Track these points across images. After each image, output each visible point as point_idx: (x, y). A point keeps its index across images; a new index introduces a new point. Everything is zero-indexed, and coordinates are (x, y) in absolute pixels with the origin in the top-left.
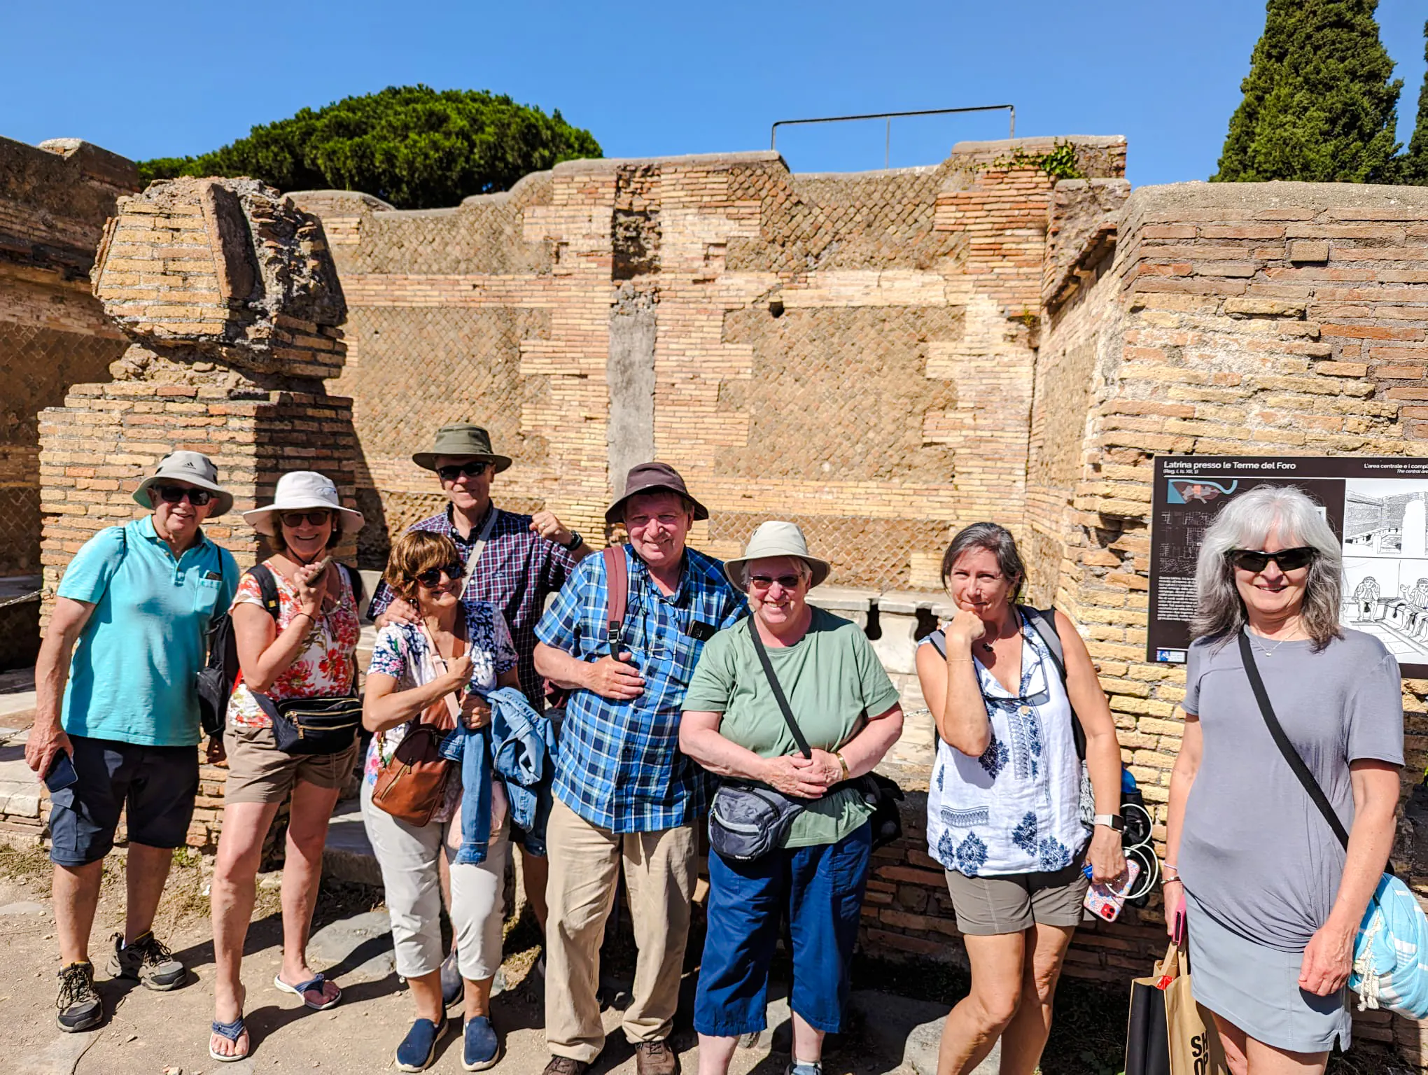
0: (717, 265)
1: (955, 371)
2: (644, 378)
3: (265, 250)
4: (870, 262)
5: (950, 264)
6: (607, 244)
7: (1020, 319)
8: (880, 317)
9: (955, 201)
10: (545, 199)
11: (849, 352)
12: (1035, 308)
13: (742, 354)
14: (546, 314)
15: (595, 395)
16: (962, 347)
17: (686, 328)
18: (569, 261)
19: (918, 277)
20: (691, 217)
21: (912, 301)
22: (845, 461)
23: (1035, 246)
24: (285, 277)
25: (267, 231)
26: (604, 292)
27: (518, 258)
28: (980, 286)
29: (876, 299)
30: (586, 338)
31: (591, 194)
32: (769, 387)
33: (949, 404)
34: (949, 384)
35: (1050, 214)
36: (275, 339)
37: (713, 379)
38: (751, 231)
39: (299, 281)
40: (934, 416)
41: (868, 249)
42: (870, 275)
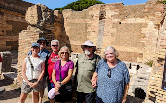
0: (113, 18)
1: (146, 32)
2: (102, 32)
3: (43, 13)
4: (134, 17)
5: (146, 17)
6: (99, 15)
7: (157, 25)
8: (135, 25)
9: (148, 8)
10: (92, 10)
11: (130, 29)
12: (159, 24)
13: (115, 29)
14: (91, 24)
15: (96, 34)
16: (147, 29)
17: (108, 26)
18: (94, 17)
19: (141, 19)
20: (110, 11)
21: (140, 22)
22: (128, 44)
23: (160, 14)
24: (45, 17)
25: (44, 11)
26: (98, 21)
27: (88, 17)
28: (150, 20)
29: (135, 22)
30: (95, 27)
31: (97, 9)
32: (118, 34)
33: (145, 37)
34: (145, 34)
35: (163, 10)
36: (43, 25)
37: (111, 32)
38: (118, 13)
39: (47, 17)
40: (142, 38)
41: (134, 15)
42: (134, 19)
